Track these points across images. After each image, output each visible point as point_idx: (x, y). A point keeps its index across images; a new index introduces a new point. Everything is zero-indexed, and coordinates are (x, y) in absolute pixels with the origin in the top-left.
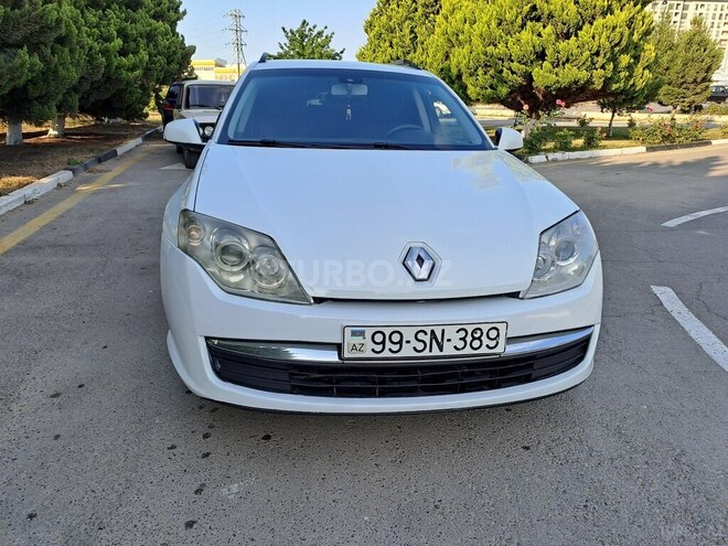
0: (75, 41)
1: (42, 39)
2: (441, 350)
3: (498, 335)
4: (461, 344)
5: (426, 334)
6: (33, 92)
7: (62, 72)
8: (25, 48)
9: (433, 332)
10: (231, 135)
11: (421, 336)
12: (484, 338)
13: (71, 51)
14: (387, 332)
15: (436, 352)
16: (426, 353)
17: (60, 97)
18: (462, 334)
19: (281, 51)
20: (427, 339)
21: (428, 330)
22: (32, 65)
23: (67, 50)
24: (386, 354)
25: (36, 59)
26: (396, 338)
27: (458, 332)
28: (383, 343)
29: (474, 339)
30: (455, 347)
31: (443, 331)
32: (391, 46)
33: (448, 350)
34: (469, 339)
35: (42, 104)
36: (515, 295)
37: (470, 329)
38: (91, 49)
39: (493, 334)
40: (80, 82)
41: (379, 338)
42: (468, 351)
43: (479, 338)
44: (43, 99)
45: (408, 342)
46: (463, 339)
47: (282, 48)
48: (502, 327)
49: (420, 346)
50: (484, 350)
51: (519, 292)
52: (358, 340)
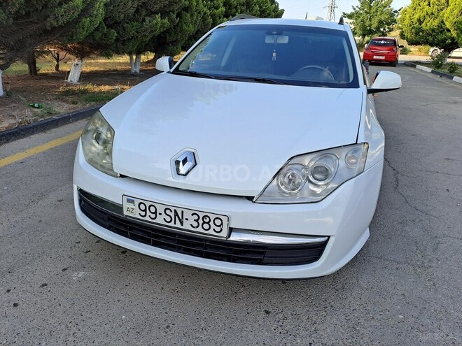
0: (194, 9)
1: (171, 9)
2: (182, 225)
3: (222, 224)
4: (195, 224)
5: (171, 211)
6: (169, 39)
7: (185, 27)
8: (160, 15)
9: (175, 211)
10: (180, 69)
11: (168, 212)
12: (211, 223)
13: (192, 15)
14: (148, 204)
15: (178, 225)
16: (172, 224)
17: (183, 42)
18: (196, 217)
19: (353, 11)
20: (172, 215)
21: (173, 209)
22: (163, 24)
23: (189, 15)
24: (147, 218)
25: (166, 21)
26: (153, 209)
27: (193, 215)
28: (145, 210)
29: (204, 222)
30: (191, 225)
31: (182, 212)
32: (429, 5)
33: (187, 226)
34: (201, 221)
35: (174, 45)
36: (250, 198)
37: (201, 215)
38: (205, 14)
39: (218, 222)
40: (196, 33)
41: (143, 207)
42: (200, 229)
43: (208, 223)
44: (175, 43)
45: (160, 214)
46: (197, 221)
47: (355, 9)
48: (225, 220)
49: (168, 219)
50: (211, 232)
51: (253, 197)
52: (130, 206)
